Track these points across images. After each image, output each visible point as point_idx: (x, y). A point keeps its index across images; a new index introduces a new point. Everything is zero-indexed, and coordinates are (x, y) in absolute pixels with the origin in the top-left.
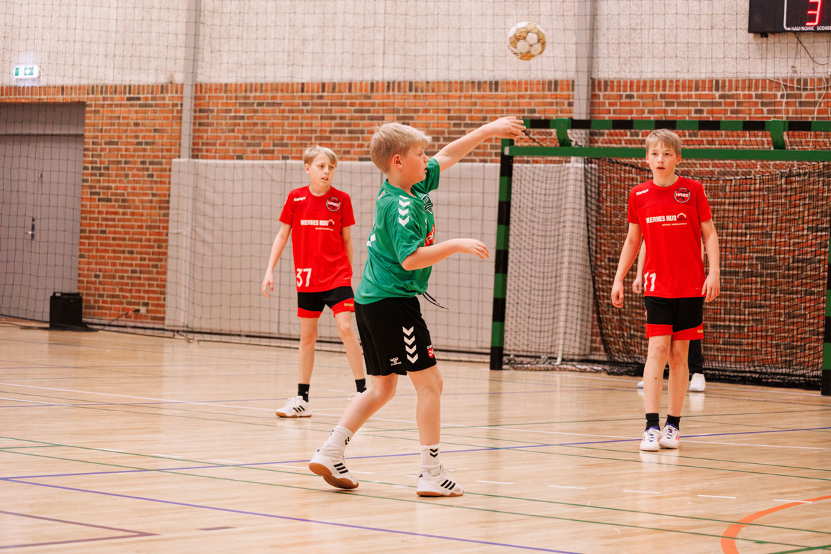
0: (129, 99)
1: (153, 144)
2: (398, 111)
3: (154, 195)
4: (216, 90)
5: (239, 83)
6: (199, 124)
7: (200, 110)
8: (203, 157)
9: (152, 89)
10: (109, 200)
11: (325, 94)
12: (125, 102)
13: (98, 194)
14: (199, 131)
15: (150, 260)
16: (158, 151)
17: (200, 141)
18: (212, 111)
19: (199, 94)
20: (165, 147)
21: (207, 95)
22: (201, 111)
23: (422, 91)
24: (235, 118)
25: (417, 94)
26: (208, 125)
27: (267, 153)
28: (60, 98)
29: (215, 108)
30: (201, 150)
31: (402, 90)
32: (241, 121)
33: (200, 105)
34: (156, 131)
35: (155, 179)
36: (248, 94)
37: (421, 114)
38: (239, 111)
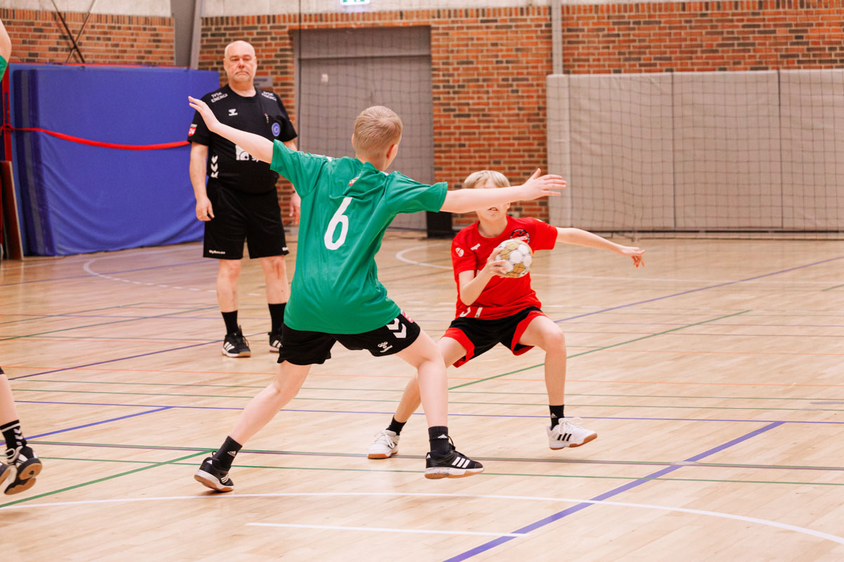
0: (482, 21)
1: (517, 62)
2: (790, 25)
3: (520, 109)
4: (585, 10)
5: (611, 4)
6: (569, 43)
7: (568, 28)
8: (574, 72)
9: (509, 11)
10: (468, 116)
11: (709, 12)
12: (479, 24)
13: (454, 110)
14: (568, 49)
15: (520, 168)
16: (522, 68)
17: (571, 58)
18: (583, 30)
19: (566, 15)
20: (530, 65)
21: (575, 16)
22: (569, 30)
23: (814, 7)
24: (609, 36)
25: (809, 10)
26: (578, 42)
27: (650, 67)
28: (399, 22)
29: (586, 28)
30: (573, 66)
31: (793, 7)
32: (617, 39)
33: (568, 24)
34: (517, 50)
35: (520, 94)
36: (622, 14)
37: (814, 27)
38: (614, 29)
